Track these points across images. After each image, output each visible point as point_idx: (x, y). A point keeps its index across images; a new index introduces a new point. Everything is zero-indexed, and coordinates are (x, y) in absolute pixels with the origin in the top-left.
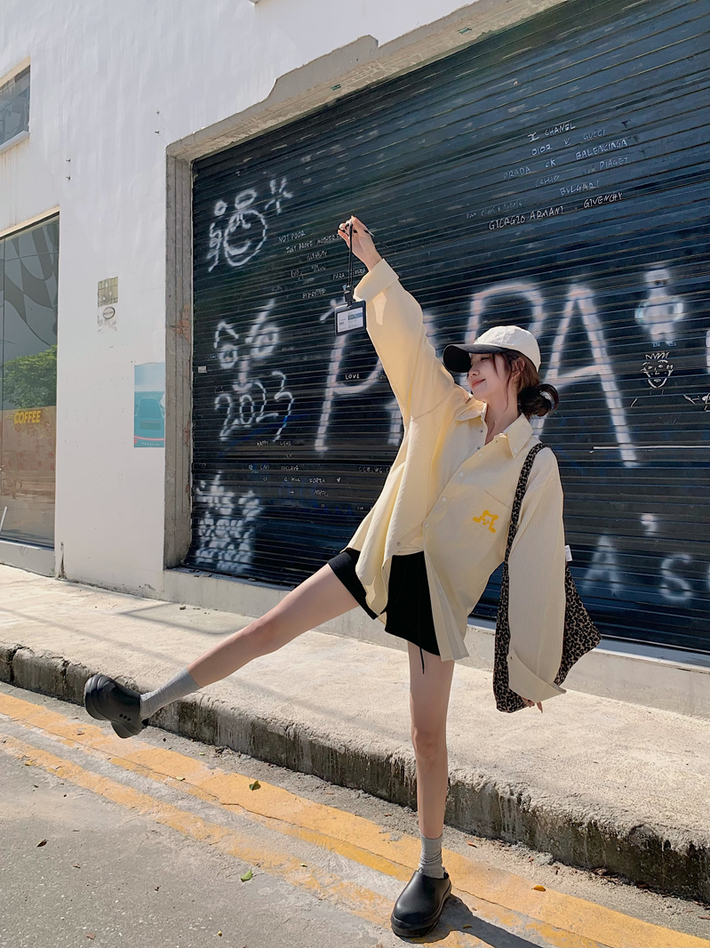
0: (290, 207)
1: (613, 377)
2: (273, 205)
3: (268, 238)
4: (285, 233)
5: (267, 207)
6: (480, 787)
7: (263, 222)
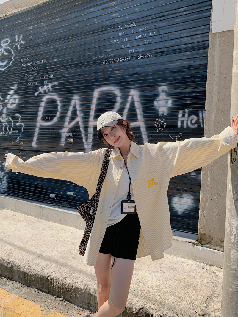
0: (24, 47)
1: (144, 126)
2: (17, 46)
3: (15, 60)
4: (22, 58)
5: (14, 46)
6: (84, 290)
7: (13, 53)
